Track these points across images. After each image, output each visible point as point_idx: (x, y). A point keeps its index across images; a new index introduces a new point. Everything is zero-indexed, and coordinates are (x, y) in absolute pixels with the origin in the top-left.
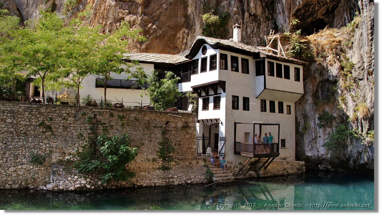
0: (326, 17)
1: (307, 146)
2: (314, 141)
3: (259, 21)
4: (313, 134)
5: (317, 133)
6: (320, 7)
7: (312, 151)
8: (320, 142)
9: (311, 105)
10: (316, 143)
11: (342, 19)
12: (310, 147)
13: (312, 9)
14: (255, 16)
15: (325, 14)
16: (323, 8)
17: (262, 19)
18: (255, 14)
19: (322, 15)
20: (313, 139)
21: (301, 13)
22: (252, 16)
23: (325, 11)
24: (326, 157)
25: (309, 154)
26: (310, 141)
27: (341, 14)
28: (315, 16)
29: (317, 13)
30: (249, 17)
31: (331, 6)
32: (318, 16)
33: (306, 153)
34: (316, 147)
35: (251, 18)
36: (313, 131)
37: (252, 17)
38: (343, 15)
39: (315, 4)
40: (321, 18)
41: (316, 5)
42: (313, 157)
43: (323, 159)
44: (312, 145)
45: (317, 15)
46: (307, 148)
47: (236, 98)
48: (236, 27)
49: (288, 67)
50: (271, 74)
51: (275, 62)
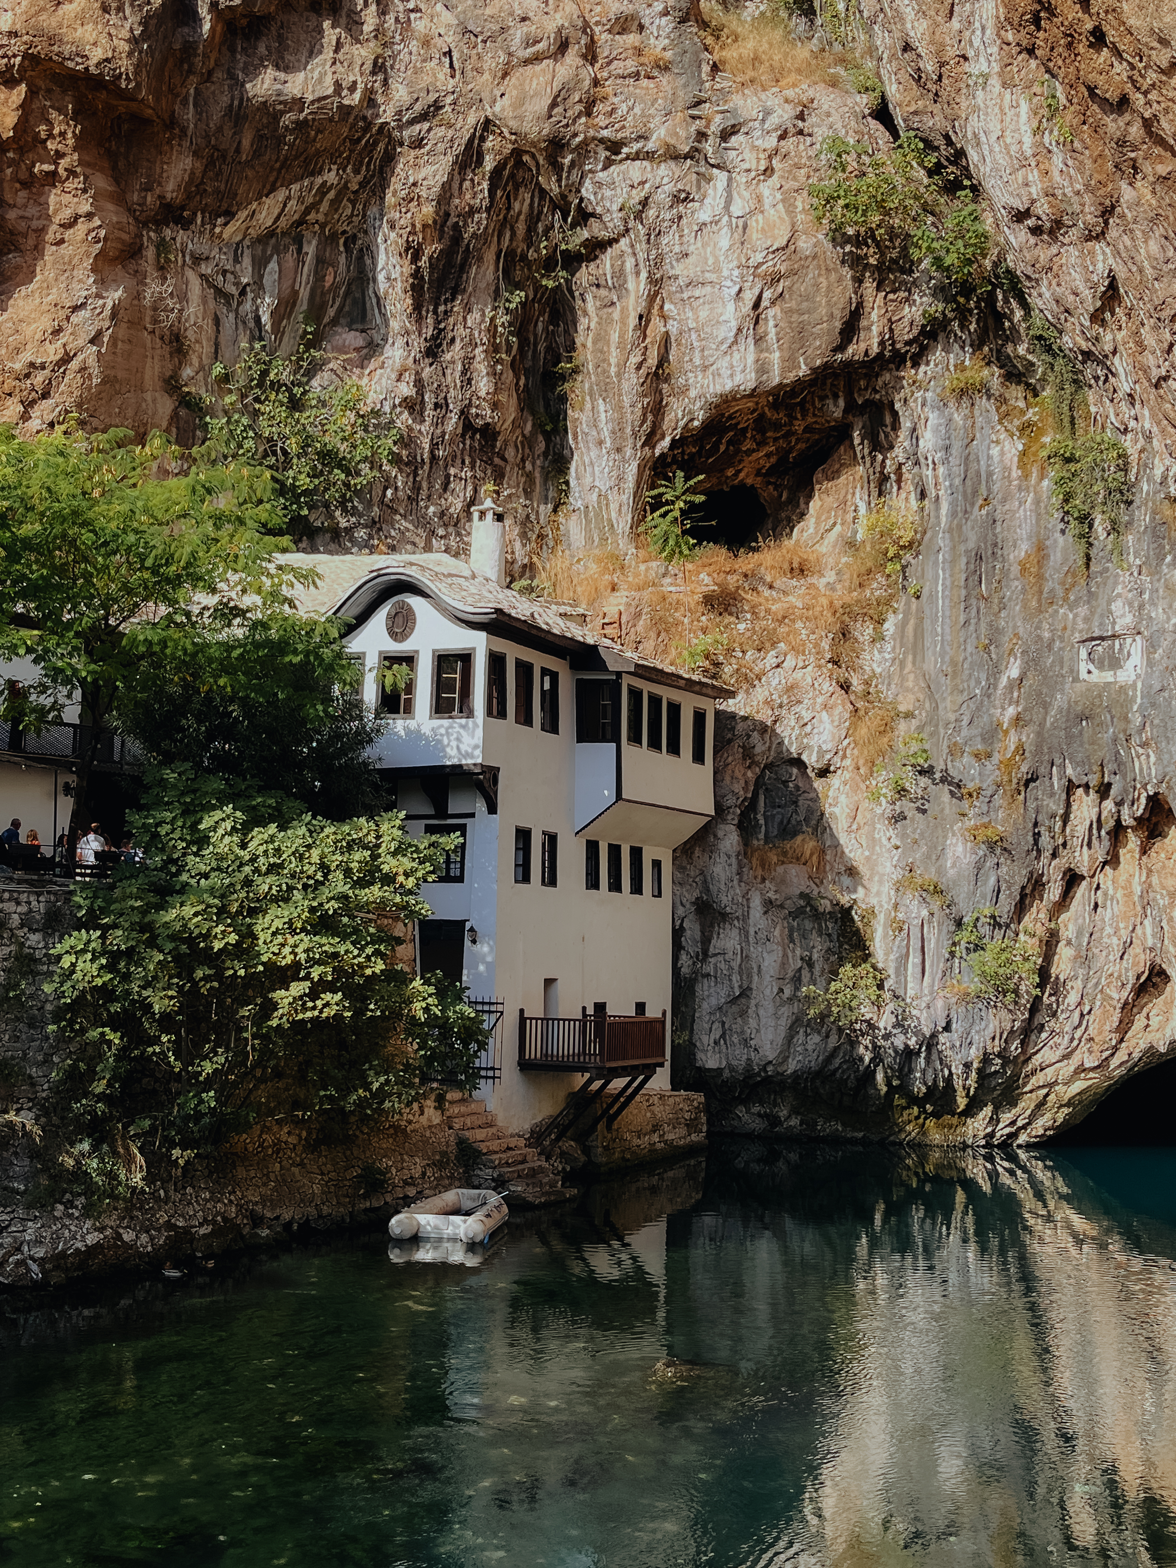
0: (769, 483)
1: (707, 1026)
2: (735, 1009)
3: (497, 460)
4: (735, 978)
5: (750, 976)
6: (761, 444)
7: (724, 1047)
8: (761, 1012)
9: (734, 860)
10: (743, 1013)
11: (845, 512)
12: (716, 1034)
13: (729, 443)
14: (488, 433)
15: (772, 471)
16: (770, 448)
17: (510, 453)
18: (487, 425)
19: (758, 473)
20: (734, 1001)
21: (683, 453)
22: (475, 430)
23: (773, 460)
24: (780, 1070)
25: (710, 1060)
26: (720, 1009)
27: (843, 492)
28: (730, 472)
29: (740, 461)
30: (463, 435)
31: (801, 446)
32: (742, 475)
33: (700, 1055)
34: (743, 1032)
35: (468, 442)
36: (735, 965)
37: (472, 438)
38: (849, 496)
39: (744, 430)
40: (749, 481)
41: (749, 435)
42: (726, 1074)
43: (767, 1080)
44: (723, 1023)
45: (739, 472)
46: (705, 1039)
47: (523, 836)
48: (490, 516)
49: (675, 709)
50: (635, 738)
51: (647, 688)
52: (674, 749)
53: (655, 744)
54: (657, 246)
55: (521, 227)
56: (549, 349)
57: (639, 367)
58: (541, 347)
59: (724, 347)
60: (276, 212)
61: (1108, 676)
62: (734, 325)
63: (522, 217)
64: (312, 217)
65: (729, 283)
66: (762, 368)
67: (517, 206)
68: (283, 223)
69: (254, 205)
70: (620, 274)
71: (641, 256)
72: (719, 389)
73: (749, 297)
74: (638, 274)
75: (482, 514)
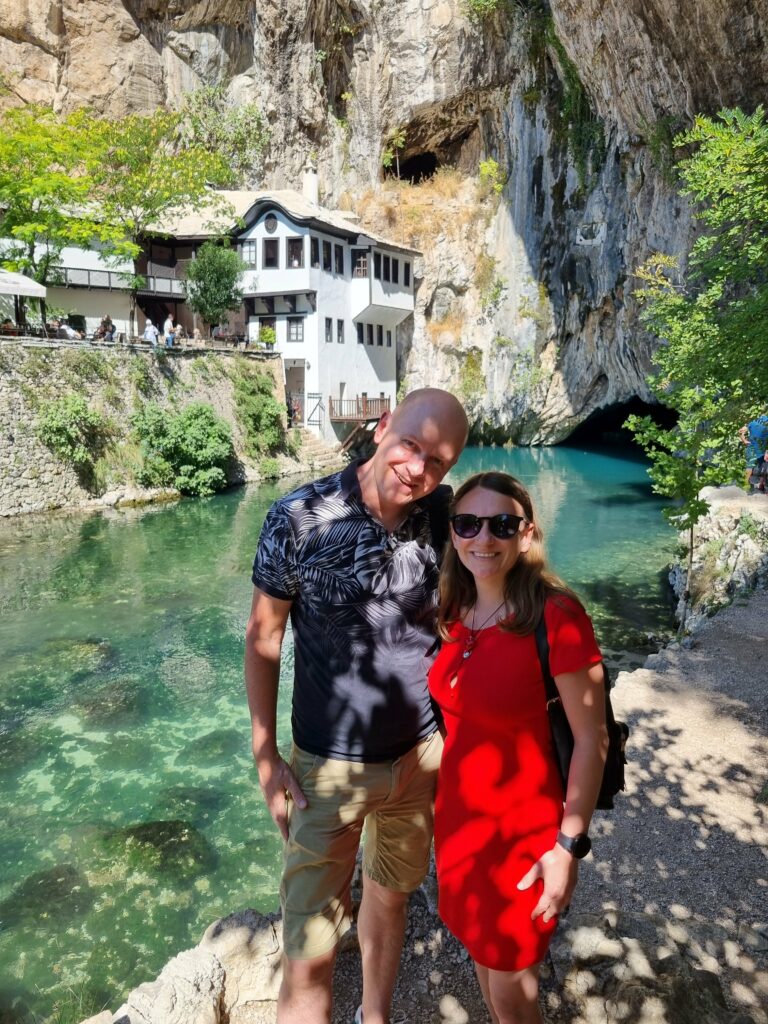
0: (441, 151)
3: (315, 142)
6: (437, 131)
13: (422, 131)
15: (443, 144)
16: (441, 133)
17: (322, 138)
19: (436, 146)
22: (305, 127)
23: (443, 139)
28: (423, 146)
29: (428, 140)
30: (299, 130)
31: (456, 132)
32: (428, 147)
36: (423, 375)
37: (304, 131)
39: (430, 123)
40: (432, 150)
41: (431, 127)
45: (427, 145)
47: (329, 321)
48: (310, 170)
49: (396, 262)
50: (377, 276)
51: (384, 253)
52: (396, 280)
53: (387, 278)
54: (387, 27)
55: (322, 17)
56: (338, 83)
57: (380, 92)
58: (335, 82)
59: (419, 81)
60: (203, 13)
61: (588, 242)
62: (424, 68)
63: (323, 12)
64: (221, 14)
65: (421, 46)
66: (437, 92)
67: (319, 6)
68: (208, 19)
69: (193, 8)
70: (370, 43)
71: (381, 32)
72: (417, 103)
73: (431, 53)
74: (379, 42)
75: (307, 170)
